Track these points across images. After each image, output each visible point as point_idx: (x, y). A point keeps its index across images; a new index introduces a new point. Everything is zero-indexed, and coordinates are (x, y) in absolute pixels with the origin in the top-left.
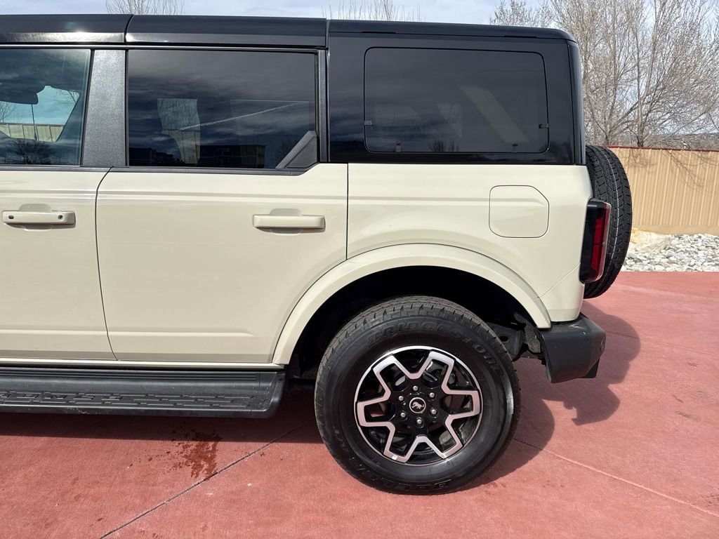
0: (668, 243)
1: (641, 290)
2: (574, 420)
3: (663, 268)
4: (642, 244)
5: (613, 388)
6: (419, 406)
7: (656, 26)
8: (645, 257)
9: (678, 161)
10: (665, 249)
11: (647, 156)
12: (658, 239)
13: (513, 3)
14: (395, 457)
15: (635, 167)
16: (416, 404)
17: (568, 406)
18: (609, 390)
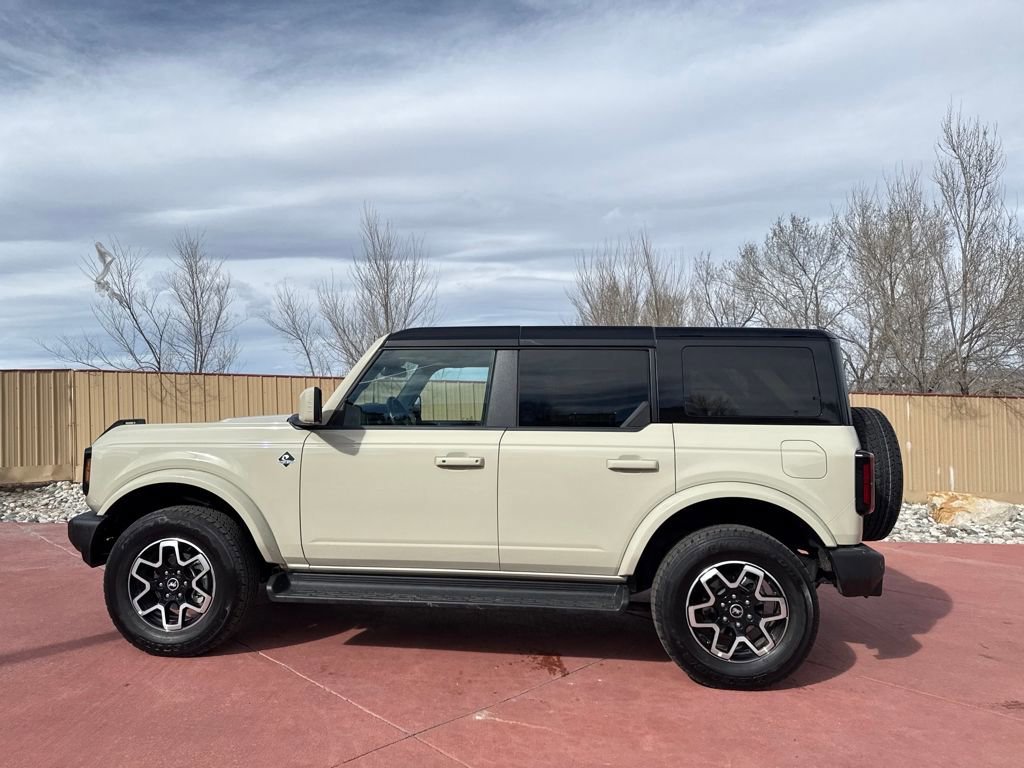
0: (1015, 513)
1: (969, 561)
2: (875, 656)
3: (1003, 541)
4: (979, 514)
5: (918, 637)
6: (738, 612)
7: (965, 256)
8: (983, 529)
9: (1016, 412)
10: (1010, 520)
11: (975, 405)
12: (1000, 508)
13: (794, 218)
14: (720, 654)
15: (961, 419)
16: (735, 610)
17: (870, 646)
18: (913, 639)
